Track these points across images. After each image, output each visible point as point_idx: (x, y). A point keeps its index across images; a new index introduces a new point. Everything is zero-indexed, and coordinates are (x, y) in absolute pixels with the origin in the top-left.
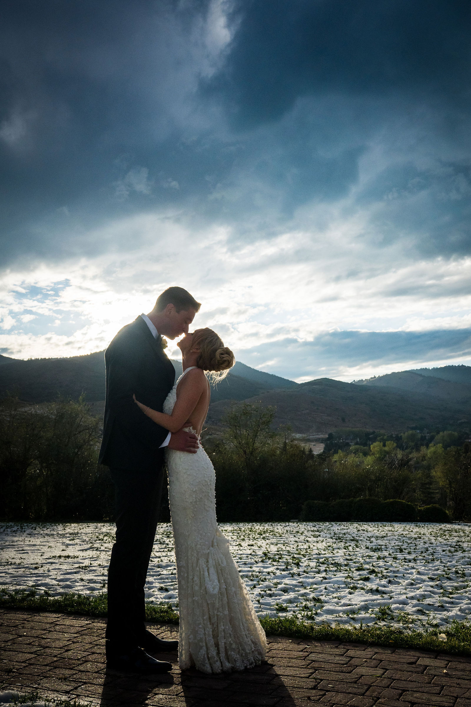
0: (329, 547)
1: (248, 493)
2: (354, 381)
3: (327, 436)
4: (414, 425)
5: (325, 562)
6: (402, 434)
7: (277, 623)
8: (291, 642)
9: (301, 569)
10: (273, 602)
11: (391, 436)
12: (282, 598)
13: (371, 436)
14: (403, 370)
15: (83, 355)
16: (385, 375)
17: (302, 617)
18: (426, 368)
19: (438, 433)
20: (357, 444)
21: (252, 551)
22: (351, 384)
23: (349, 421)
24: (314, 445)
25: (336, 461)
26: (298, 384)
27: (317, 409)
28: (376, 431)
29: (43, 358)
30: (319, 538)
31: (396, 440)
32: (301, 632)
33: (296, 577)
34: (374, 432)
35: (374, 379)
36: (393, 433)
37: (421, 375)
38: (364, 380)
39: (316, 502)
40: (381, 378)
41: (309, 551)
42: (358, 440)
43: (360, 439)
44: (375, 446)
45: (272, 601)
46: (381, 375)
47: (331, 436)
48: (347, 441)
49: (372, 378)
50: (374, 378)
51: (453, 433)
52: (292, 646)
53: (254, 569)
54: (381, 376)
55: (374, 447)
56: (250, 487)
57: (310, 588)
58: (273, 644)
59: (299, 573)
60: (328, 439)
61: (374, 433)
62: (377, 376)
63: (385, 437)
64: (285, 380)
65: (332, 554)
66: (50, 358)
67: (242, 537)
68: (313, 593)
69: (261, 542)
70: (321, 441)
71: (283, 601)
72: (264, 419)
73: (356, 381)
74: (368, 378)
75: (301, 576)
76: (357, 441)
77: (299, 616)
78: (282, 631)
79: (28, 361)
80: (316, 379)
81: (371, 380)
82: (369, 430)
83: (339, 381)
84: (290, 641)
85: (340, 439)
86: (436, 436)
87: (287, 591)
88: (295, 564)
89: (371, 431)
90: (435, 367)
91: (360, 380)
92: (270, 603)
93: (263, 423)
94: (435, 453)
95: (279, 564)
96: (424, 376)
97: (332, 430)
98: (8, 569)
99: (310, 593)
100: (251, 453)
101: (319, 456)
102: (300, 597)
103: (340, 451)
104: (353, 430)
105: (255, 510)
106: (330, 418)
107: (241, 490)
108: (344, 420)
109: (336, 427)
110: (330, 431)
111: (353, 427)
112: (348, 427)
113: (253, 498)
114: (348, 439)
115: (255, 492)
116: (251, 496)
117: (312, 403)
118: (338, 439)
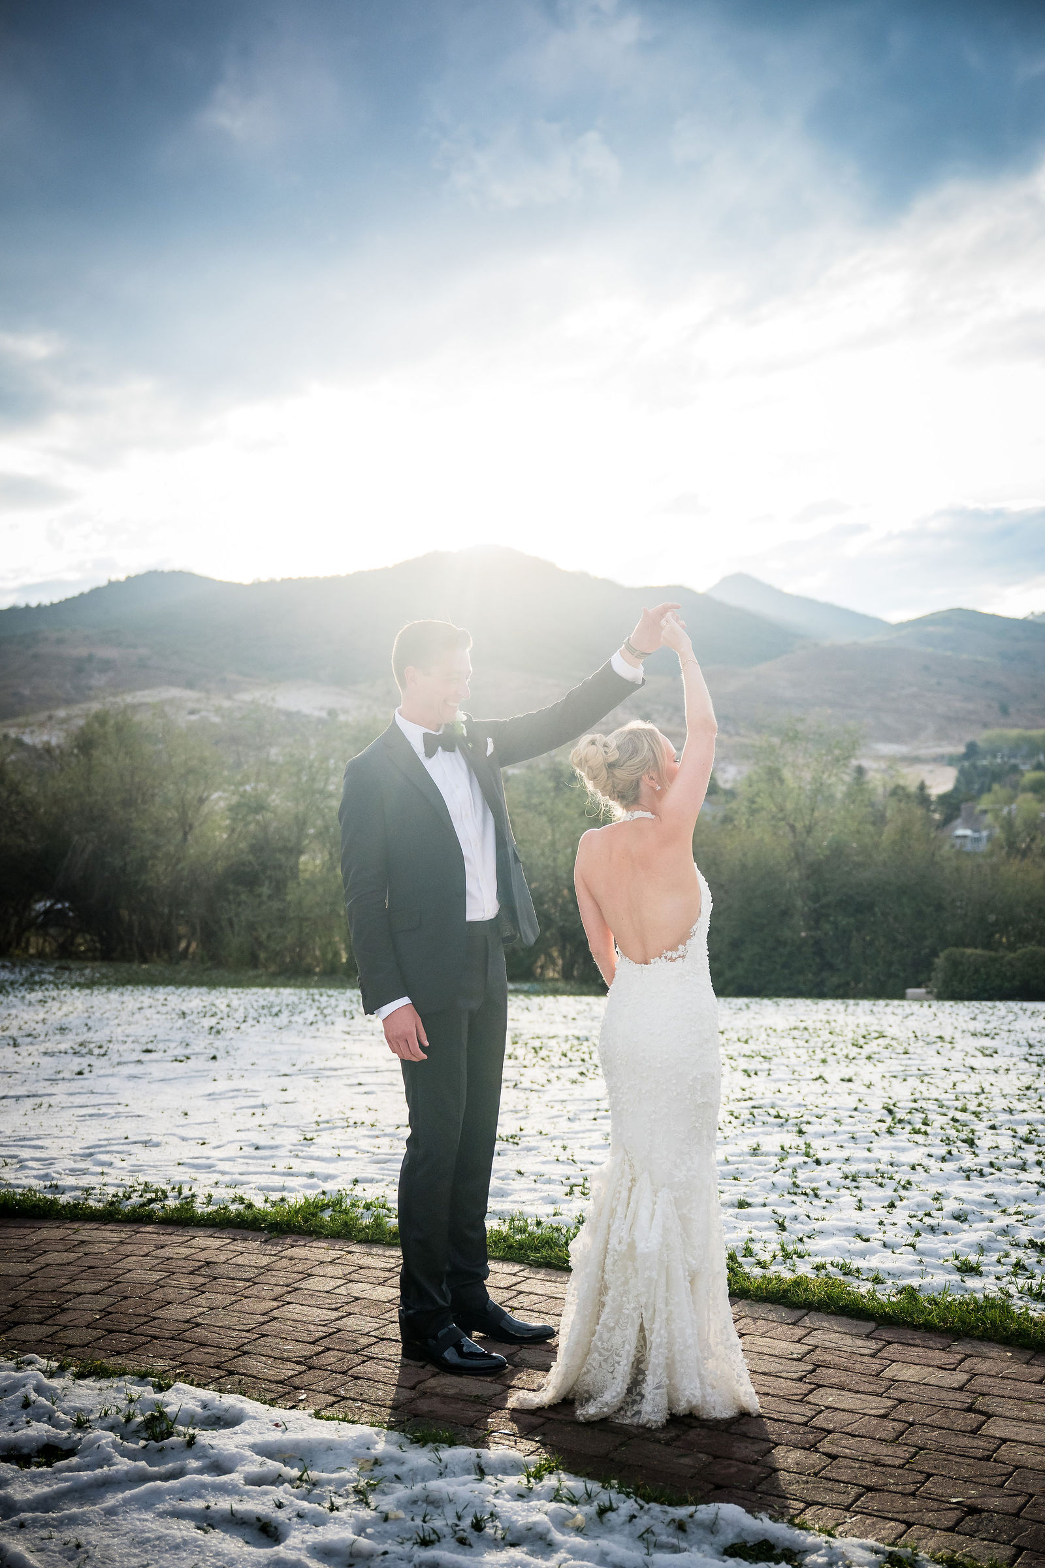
0: (1028, 1088)
1: (801, 922)
2: (1032, 613)
3: (963, 750)
5: (1032, 1137)
7: (972, 1310)
8: (1011, 1358)
9: (984, 1159)
10: (944, 1248)
12: (961, 1239)
17: (1020, 1292)
20: (1039, 766)
21: (855, 1098)
22: (1025, 621)
23: (1019, 711)
24: (931, 771)
25: (985, 812)
26: (891, 623)
27: (939, 684)
29: (285, 578)
30: (997, 1061)
32: (1029, 1335)
33: (975, 1179)
39: (969, 951)
41: (985, 1102)
42: (1042, 758)
45: (940, 1245)
47: (972, 750)
48: (1013, 761)
52: (1015, 1369)
53: (876, 1153)
56: (807, 909)
57: (1017, 1213)
58: (975, 1360)
59: (981, 1170)
60: (966, 756)
65: (1039, 1110)
67: (820, 1055)
68: (1026, 1225)
69: (866, 1072)
70: (951, 761)
71: (965, 1245)
73: (1036, 614)
75: (987, 1179)
76: (1040, 761)
77: (1013, 1290)
78: (986, 1329)
79: (253, 585)
80: (934, 612)
83: (994, 616)
84: (1009, 1354)
85: (995, 756)
87: (966, 1219)
88: (964, 1141)
92: (937, 1250)
95: (930, 1142)
97: (982, 737)
98: (357, 1139)
99: (1019, 1225)
100: (809, 830)
101: (944, 799)
102: (999, 1238)
103: (996, 787)
104: (1030, 733)
105: (818, 960)
106: (970, 706)
107: (785, 913)
108: (1004, 711)
109: (985, 726)
110: (969, 738)
111: (1027, 728)
112: (1015, 726)
113: (813, 933)
114: (1014, 756)
115: (817, 917)
116: (810, 929)
117: (926, 668)
118: (989, 757)
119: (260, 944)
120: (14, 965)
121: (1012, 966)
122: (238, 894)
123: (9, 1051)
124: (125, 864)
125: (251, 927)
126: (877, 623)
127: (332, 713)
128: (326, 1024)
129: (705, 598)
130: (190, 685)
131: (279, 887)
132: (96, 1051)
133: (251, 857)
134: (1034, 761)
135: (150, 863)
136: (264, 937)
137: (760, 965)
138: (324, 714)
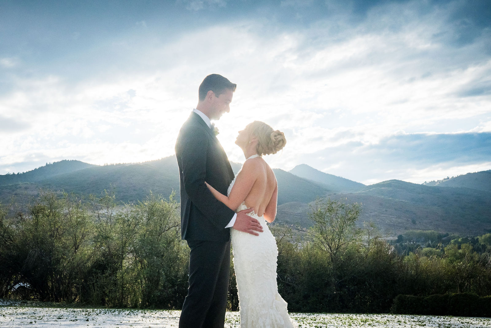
1: (334, 288)
2: (426, 182)
3: (397, 238)
6: (478, 237)
11: (467, 239)
13: (444, 239)
14: (480, 171)
15: (155, 160)
16: (459, 176)
20: (429, 246)
22: (422, 185)
23: (420, 223)
26: (366, 186)
27: (386, 211)
28: (449, 234)
29: (117, 164)
31: (471, 243)
34: (447, 235)
35: (448, 180)
36: (468, 236)
38: (436, 181)
40: (454, 180)
42: (430, 242)
43: (432, 242)
47: (400, 238)
48: (418, 244)
49: (445, 179)
50: (447, 179)
54: (455, 177)
56: (336, 282)
60: (398, 241)
62: (450, 177)
63: (460, 240)
64: (353, 182)
66: (125, 163)
70: (391, 243)
72: (350, 216)
73: (427, 182)
76: (429, 244)
79: (105, 166)
80: (384, 181)
81: (444, 181)
82: (443, 232)
83: (409, 183)
85: (410, 242)
89: (444, 233)
91: (432, 182)
93: (349, 219)
97: (403, 232)
104: (425, 232)
105: (341, 304)
106: (399, 220)
107: (327, 284)
108: (414, 222)
109: (406, 229)
110: (399, 233)
111: (424, 230)
112: (418, 229)
113: (339, 292)
114: (419, 242)
115: (340, 286)
116: (337, 290)
117: (381, 204)
118: (408, 242)
119: (106, 294)
120: (4, 301)
122: (97, 273)
123: (2, 317)
124: (51, 261)
125: (102, 287)
126: (360, 185)
128: (134, 315)
129: (288, 174)
131: (115, 271)
132: (38, 318)
133: (103, 259)
134: (427, 244)
135: (61, 260)
136: (107, 292)
137: (316, 306)
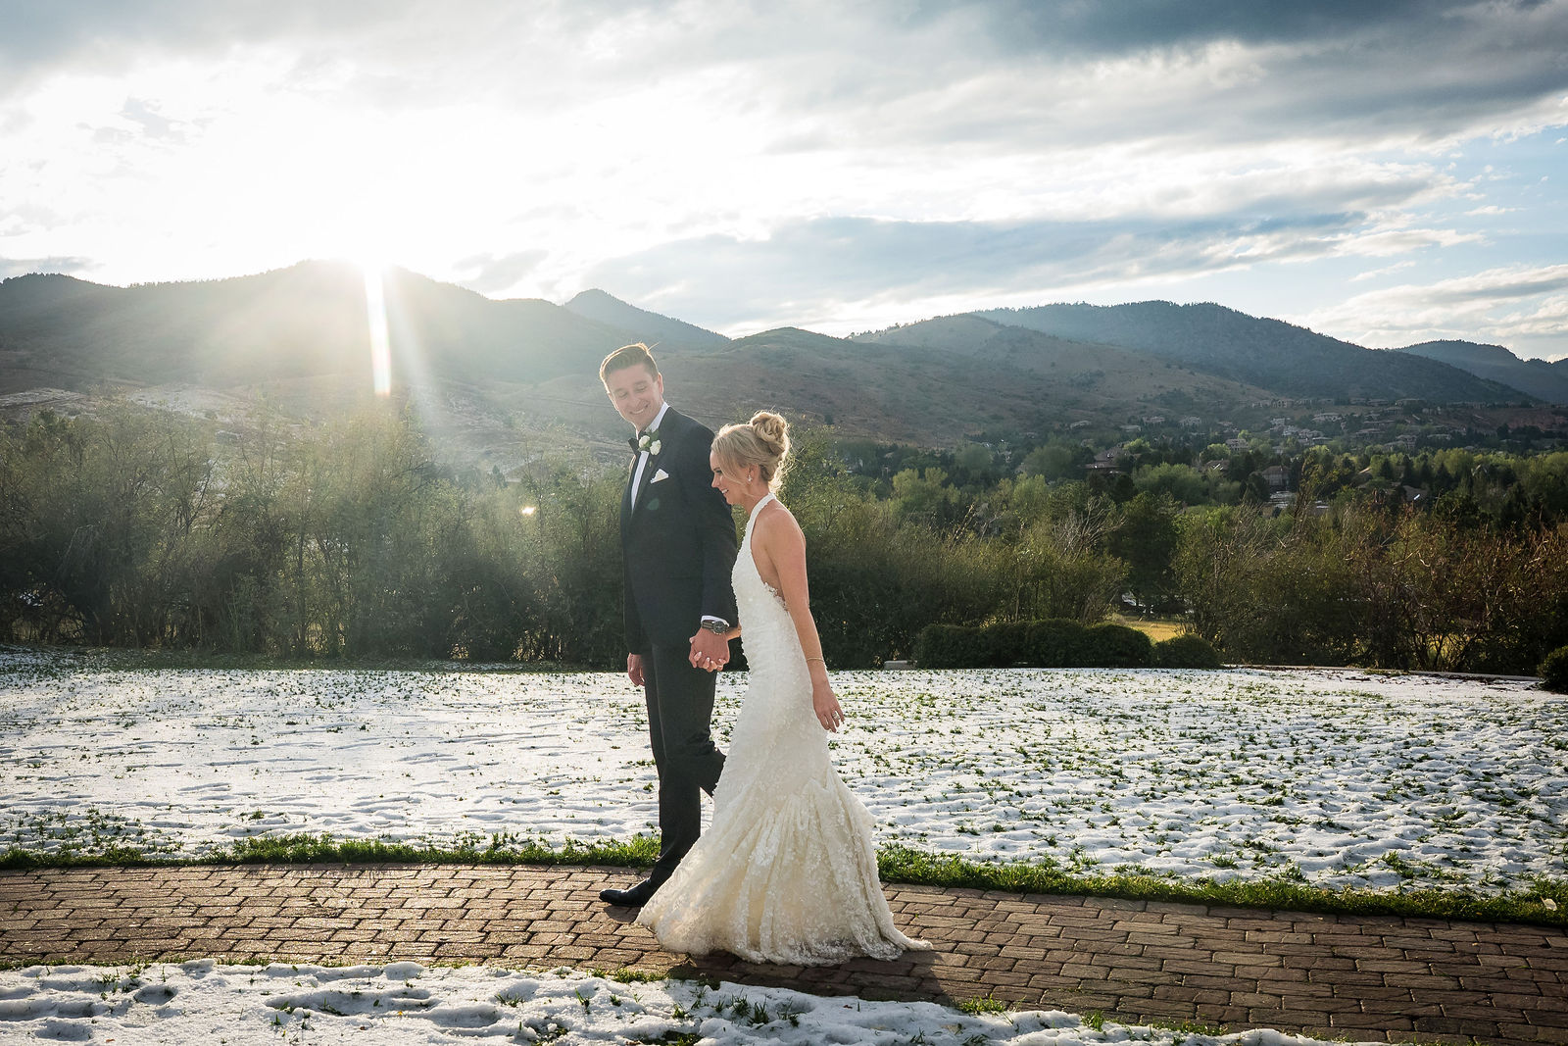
4: (979, 433)
6: (954, 451)
11: (933, 456)
13: (888, 455)
14: (957, 312)
18: (1007, 309)
19: (1030, 449)
20: (859, 472)
23: (841, 421)
26: (731, 340)
27: (773, 395)
28: (899, 444)
31: (941, 464)
35: (895, 331)
36: (935, 449)
37: (995, 324)
39: (947, 627)
42: (861, 464)
43: (864, 463)
44: (903, 479)
46: (911, 322)
49: (890, 328)
50: (895, 328)
51: (1062, 449)
54: (909, 324)
55: (900, 480)
61: (893, 448)
62: (902, 324)
63: (920, 459)
64: (702, 330)
73: (856, 334)
74: (883, 327)
76: (859, 466)
80: (771, 328)
81: (889, 333)
82: (884, 441)
83: (820, 335)
86: (1027, 456)
89: (889, 444)
90: (1027, 305)
91: (865, 333)
94: (1028, 493)
96: (1003, 326)
104: (850, 440)
106: (800, 416)
108: (829, 421)
111: (849, 436)
121: (986, 638)
126: (718, 339)
127: (210, 414)
129: (563, 311)
130: (70, 387)
135: (152, 553)
138: (202, 416)
